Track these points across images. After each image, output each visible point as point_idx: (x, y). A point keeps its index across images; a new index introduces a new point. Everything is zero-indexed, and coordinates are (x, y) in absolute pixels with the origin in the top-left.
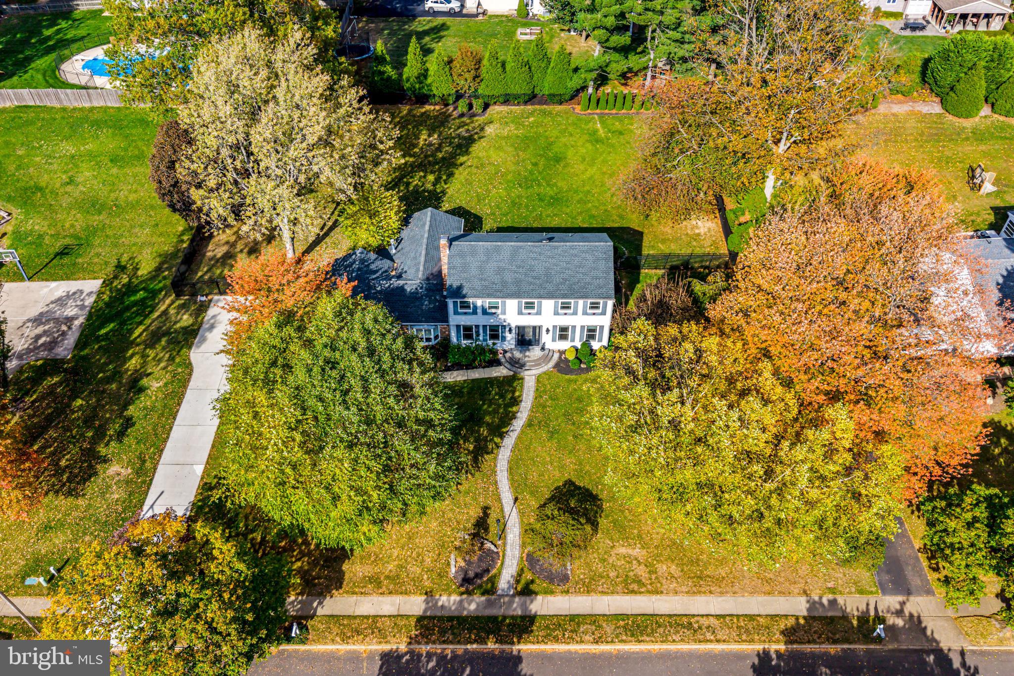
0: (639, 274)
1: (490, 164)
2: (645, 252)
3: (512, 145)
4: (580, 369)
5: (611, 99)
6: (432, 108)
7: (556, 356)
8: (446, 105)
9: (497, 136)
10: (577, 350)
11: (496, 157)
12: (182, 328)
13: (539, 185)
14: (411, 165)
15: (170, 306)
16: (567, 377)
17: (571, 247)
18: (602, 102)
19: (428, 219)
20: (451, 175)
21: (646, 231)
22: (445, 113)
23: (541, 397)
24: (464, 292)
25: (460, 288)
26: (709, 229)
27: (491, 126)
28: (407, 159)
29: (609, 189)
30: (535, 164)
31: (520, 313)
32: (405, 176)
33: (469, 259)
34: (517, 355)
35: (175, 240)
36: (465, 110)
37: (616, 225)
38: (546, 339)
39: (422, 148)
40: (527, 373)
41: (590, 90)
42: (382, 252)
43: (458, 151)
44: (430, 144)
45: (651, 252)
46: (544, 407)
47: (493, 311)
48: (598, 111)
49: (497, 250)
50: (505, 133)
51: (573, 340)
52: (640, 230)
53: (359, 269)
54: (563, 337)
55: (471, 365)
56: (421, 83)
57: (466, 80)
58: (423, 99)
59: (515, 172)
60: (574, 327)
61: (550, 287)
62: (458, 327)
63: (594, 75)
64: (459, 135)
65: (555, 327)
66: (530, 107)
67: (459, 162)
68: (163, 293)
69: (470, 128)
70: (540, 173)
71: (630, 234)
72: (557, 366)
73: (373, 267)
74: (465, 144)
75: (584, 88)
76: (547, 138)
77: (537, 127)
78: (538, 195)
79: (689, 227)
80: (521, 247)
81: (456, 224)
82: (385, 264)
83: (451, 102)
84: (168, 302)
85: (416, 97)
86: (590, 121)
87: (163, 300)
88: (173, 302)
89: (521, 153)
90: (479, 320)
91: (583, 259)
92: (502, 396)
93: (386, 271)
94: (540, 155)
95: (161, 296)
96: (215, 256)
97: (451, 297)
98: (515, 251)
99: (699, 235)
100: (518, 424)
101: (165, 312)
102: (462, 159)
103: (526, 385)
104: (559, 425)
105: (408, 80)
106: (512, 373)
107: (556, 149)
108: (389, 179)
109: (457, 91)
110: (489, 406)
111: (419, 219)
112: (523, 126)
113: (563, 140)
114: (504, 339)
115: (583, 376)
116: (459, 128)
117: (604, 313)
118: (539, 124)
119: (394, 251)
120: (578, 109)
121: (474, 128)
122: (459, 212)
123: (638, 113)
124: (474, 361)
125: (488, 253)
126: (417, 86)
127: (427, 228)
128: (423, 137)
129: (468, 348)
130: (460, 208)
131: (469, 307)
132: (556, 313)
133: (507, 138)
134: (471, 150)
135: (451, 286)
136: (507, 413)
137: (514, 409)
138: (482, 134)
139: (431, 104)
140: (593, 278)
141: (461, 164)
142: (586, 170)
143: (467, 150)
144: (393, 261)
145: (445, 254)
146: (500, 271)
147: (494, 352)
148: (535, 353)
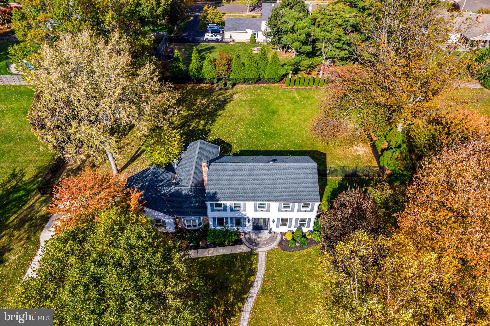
0: (326, 179)
1: (236, 115)
2: (328, 165)
3: (248, 105)
4: (296, 247)
5: (302, 81)
6: (205, 85)
7: (279, 236)
8: (213, 84)
9: (240, 99)
10: (293, 233)
11: (239, 110)
12: (40, 216)
13: (264, 126)
14: (192, 115)
15: (36, 200)
16: (287, 253)
17: (289, 166)
18: (297, 82)
19: (198, 146)
20: (214, 121)
21: (327, 153)
22: (212, 88)
23: (271, 269)
24: (218, 197)
25: (215, 194)
26: (365, 152)
27: (237, 95)
28: (190, 112)
29: (304, 129)
30: (261, 115)
31: (255, 210)
32: (188, 122)
33: (221, 174)
34: (253, 236)
35: (50, 159)
36: (223, 86)
37: (310, 149)
38: (273, 226)
39: (198, 106)
40: (260, 249)
41: (290, 76)
42: (169, 168)
43: (218, 108)
44: (203, 104)
45: (332, 166)
46: (273, 276)
47: (238, 209)
48: (295, 87)
49: (240, 168)
50: (244, 98)
51: (290, 226)
52: (324, 152)
53: (151, 180)
54: (284, 225)
55: (223, 244)
56: (198, 72)
57: (223, 70)
58: (200, 81)
59: (250, 119)
60: (291, 219)
61: (276, 194)
62: (214, 219)
63: (292, 68)
64: (219, 99)
65: (278, 219)
66: (258, 85)
67: (218, 114)
68: (34, 192)
69: (225, 96)
70: (264, 120)
71: (318, 154)
72: (280, 244)
73: (161, 178)
74: (222, 104)
75: (286, 75)
76: (268, 101)
77: (262, 95)
78: (264, 132)
79: (353, 151)
80: (255, 166)
81: (216, 150)
82: (170, 174)
83: (215, 82)
84: (36, 198)
85: (196, 79)
86: (291, 92)
87: (33, 197)
88: (39, 198)
89: (253, 109)
90: (228, 214)
91: (298, 174)
92: (244, 268)
93: (169, 180)
94: (264, 110)
95: (33, 194)
96: (72, 168)
97: (209, 201)
98: (252, 169)
99: (359, 155)
100: (255, 291)
101: (33, 205)
102: (220, 112)
103: (260, 259)
104: (284, 292)
105: (192, 70)
106: (249, 250)
107: (273, 107)
108: (179, 123)
109: (218, 77)
110: (235, 276)
111: (193, 147)
112: (254, 95)
113: (277, 102)
114: (245, 226)
115: (298, 252)
116: (219, 95)
117: (312, 211)
118: (263, 94)
119: (176, 166)
120: (284, 86)
121: (227, 96)
122: (218, 142)
123: (316, 88)
124: (225, 241)
125: (234, 170)
126: (197, 74)
127: (197, 152)
128: (199, 100)
129: (221, 231)
130: (218, 139)
131: (221, 207)
132: (280, 210)
133: (246, 101)
134: (225, 107)
135: (209, 193)
136: (247, 282)
137: (252, 279)
138: (231, 99)
139: (204, 84)
140: (304, 188)
141: (220, 115)
142: (290, 118)
143: (223, 107)
144: (175, 173)
145: (205, 171)
146: (242, 182)
147: (238, 234)
148: (265, 235)
